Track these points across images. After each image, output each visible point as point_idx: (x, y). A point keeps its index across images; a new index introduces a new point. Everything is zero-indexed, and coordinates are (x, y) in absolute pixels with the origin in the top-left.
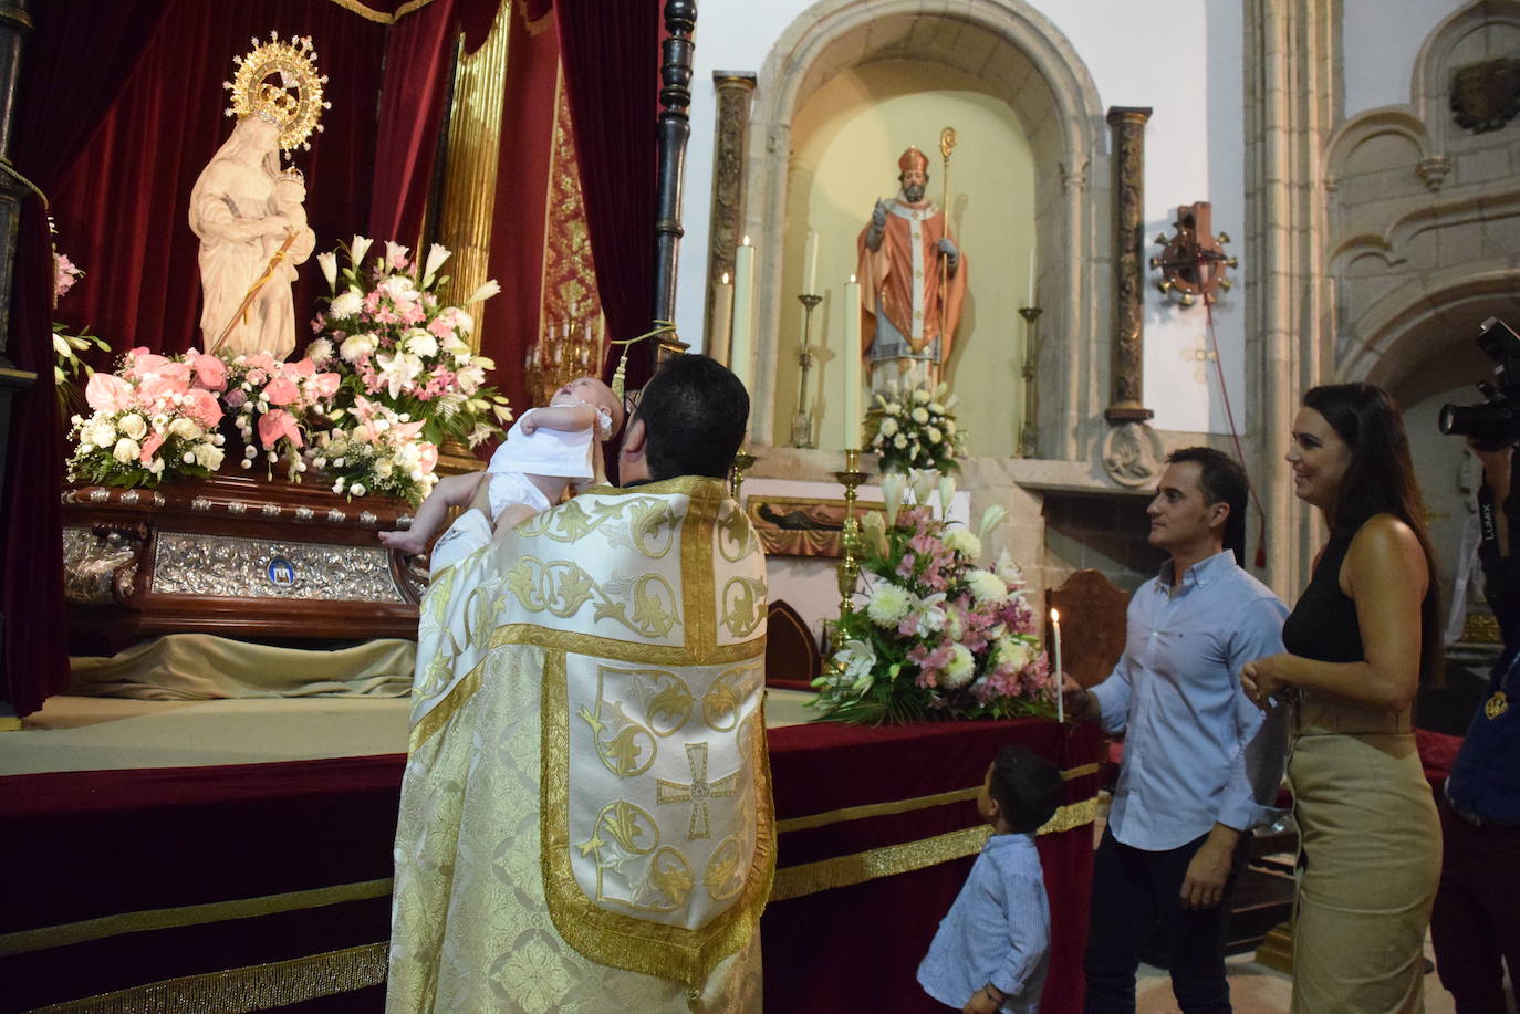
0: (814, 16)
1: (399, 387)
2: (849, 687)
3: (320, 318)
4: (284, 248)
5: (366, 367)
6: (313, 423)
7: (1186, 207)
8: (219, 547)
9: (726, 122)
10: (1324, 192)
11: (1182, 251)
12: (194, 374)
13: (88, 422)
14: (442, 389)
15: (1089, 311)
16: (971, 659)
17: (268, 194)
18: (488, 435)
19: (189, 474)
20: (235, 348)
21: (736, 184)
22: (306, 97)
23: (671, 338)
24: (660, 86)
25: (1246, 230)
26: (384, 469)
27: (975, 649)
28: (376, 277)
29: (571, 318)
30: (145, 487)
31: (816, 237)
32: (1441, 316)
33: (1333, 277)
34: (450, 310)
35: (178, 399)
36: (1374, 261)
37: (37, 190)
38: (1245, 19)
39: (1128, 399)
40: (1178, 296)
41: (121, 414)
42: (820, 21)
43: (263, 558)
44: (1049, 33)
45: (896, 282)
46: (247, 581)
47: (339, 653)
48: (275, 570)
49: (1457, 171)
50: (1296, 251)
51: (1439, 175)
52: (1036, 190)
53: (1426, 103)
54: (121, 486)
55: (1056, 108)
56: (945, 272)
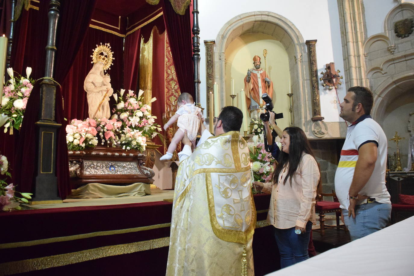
0: (228, 24)
1: (135, 124)
3: (114, 109)
4: (107, 93)
5: (126, 120)
7: (328, 64)
8: (98, 163)
9: (208, 53)
10: (364, 57)
11: (328, 75)
12: (89, 123)
13: (67, 136)
14: (145, 124)
15: (305, 93)
17: (102, 81)
18: (156, 135)
19: (90, 146)
21: (212, 68)
22: (109, 57)
24: (193, 48)
25: (344, 69)
26: (134, 143)
28: (126, 99)
29: (173, 105)
30: (81, 150)
31: (233, 80)
32: (397, 86)
33: (368, 79)
34: (145, 105)
35: (87, 129)
36: (379, 73)
37: (59, 84)
39: (317, 115)
40: (328, 87)
41: (74, 134)
42: (230, 26)
43: (108, 165)
44: (289, 23)
45: (255, 90)
46: (105, 171)
47: (127, 186)
48: (111, 168)
49: (398, 49)
50: (358, 73)
51: (394, 50)
52: (289, 63)
53: (388, 32)
54: (75, 150)
55: (292, 42)
56: (267, 86)
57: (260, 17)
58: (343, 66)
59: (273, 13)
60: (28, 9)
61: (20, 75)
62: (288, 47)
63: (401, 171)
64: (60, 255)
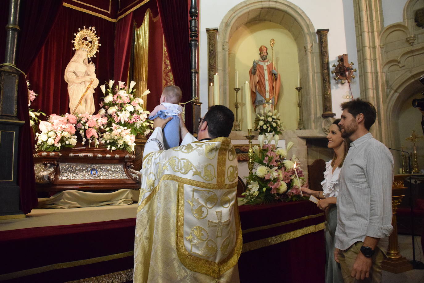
0: (233, 11)
1: (124, 120)
2: (252, 195)
3: (102, 103)
4: (90, 84)
5: (115, 115)
6: (101, 131)
7: (341, 56)
8: (77, 166)
9: (210, 42)
10: (380, 49)
11: (340, 68)
12: (68, 120)
13: (40, 135)
14: (136, 120)
15: (315, 87)
16: (286, 185)
17: (85, 70)
18: (149, 132)
19: (67, 146)
20: (79, 112)
21: (214, 59)
22: (94, 43)
23: (197, 101)
24: (190, 32)
25: (358, 61)
26: (120, 142)
27: (287, 182)
28: (116, 91)
30: (56, 151)
31: (238, 72)
32: (416, 81)
33: (384, 72)
34: (137, 98)
35: (64, 127)
36: (395, 67)
37: (23, 72)
38: (354, 2)
39: (328, 111)
40: (340, 81)
41: (49, 132)
42: (234, 12)
43: (89, 169)
44: (298, 11)
45: (261, 83)
46: (85, 175)
47: (111, 193)
48: (93, 172)
49: (418, 39)
50: (373, 66)
52: (298, 54)
53: (408, 22)
54: (50, 151)
55: (302, 31)
56: (274, 79)
57: (267, 4)
58: (357, 58)
62: (298, 37)
63: (418, 173)
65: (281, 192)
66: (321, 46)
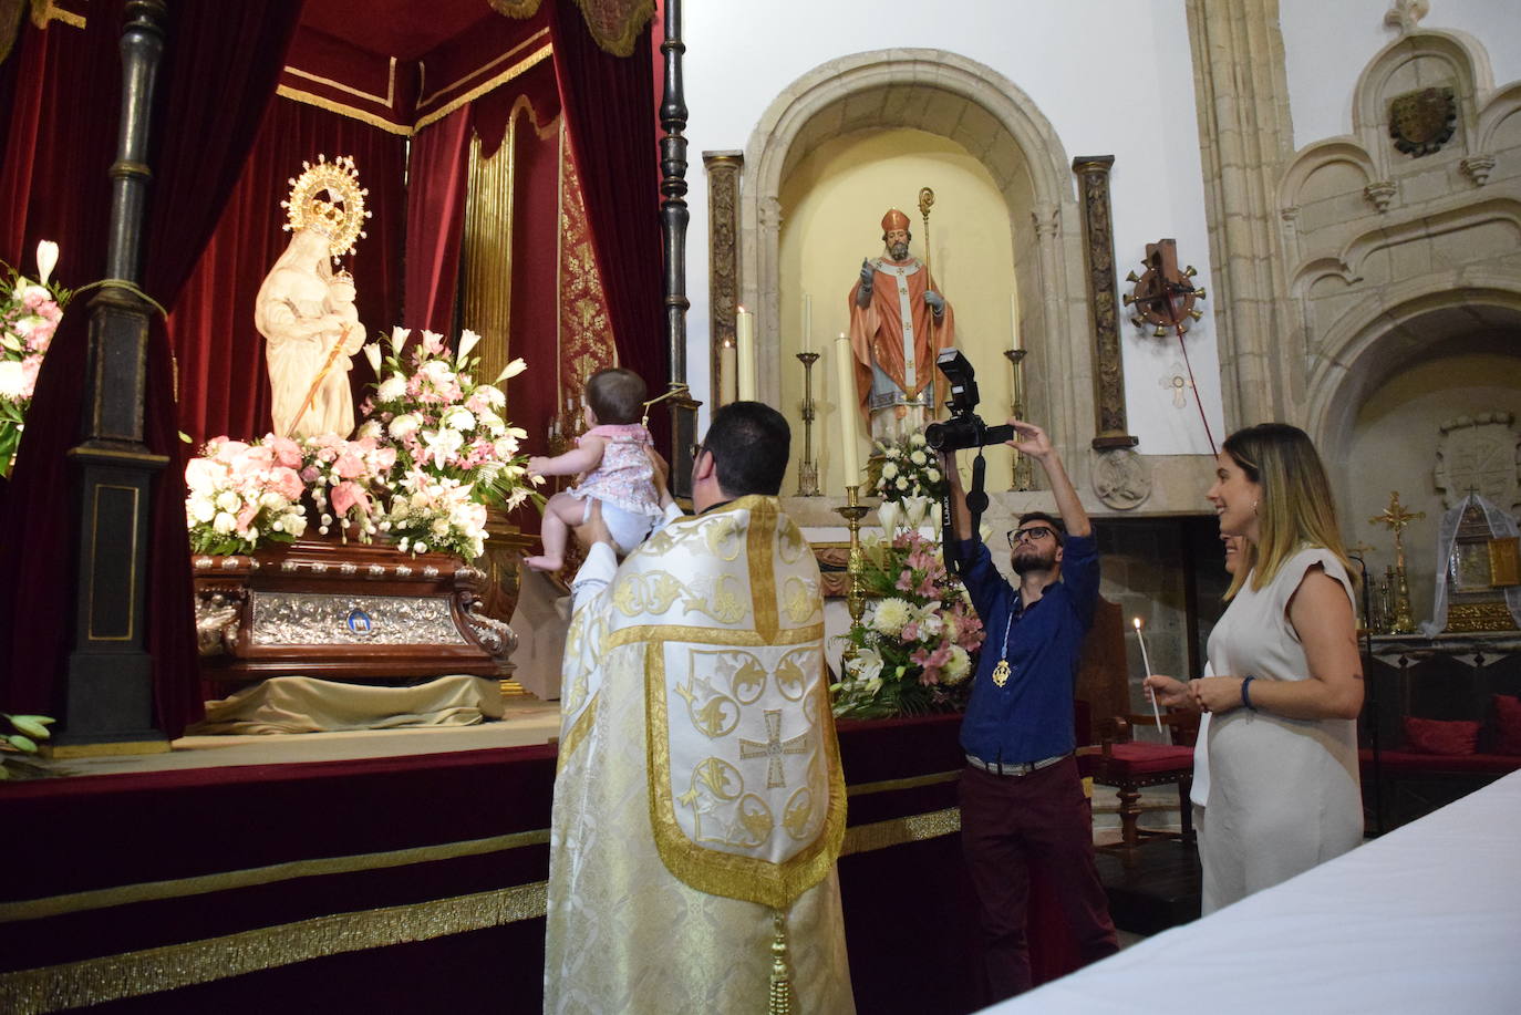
0: (793, 94)
1: (444, 459)
2: (862, 689)
3: (369, 402)
4: (341, 342)
5: (413, 442)
7: (1154, 245)
8: (304, 603)
9: (718, 198)
11: (1152, 283)
12: (274, 454)
13: (189, 501)
14: (481, 458)
16: (967, 658)
17: (323, 296)
18: (524, 498)
19: (277, 540)
20: (303, 432)
21: (732, 255)
22: (350, 209)
23: (684, 397)
24: (661, 178)
25: (1212, 263)
26: (441, 528)
27: (970, 650)
28: (415, 363)
30: (242, 554)
31: (810, 298)
32: (1399, 329)
33: (1296, 300)
34: (484, 388)
35: (265, 477)
36: (1332, 282)
37: (162, 309)
38: (1195, 67)
39: (1115, 428)
40: (1151, 329)
41: (217, 493)
42: (798, 99)
43: (343, 611)
44: (1012, 94)
45: (887, 335)
46: (331, 631)
47: (413, 688)
48: (354, 621)
49: (1401, 194)
50: (1260, 279)
51: (1385, 198)
52: (1013, 239)
54: (221, 554)
55: (1024, 162)
56: (932, 322)
57: (909, 71)
58: (1208, 254)
59: (955, 55)
60: (43, 25)
61: (12, 271)
62: (1010, 182)
63: (1411, 632)
64: (157, 950)
65: (951, 680)
66: (1088, 212)
